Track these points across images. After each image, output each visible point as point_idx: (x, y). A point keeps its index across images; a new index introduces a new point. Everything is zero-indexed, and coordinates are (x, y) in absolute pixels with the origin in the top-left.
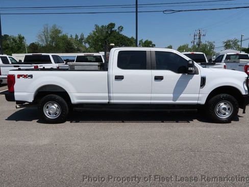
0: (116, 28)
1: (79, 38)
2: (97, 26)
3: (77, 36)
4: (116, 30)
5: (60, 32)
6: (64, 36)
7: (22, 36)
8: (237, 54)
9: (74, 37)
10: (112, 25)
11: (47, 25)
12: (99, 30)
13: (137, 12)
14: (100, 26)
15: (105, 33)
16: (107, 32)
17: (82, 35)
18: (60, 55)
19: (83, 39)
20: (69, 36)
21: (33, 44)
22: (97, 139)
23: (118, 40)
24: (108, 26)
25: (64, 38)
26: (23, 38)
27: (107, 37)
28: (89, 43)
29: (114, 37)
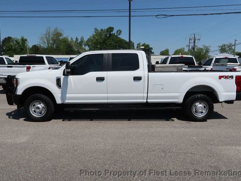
0: (114, 32)
1: (79, 40)
2: (96, 30)
3: (77, 39)
4: (115, 34)
5: (61, 35)
6: (64, 38)
7: (25, 38)
8: (226, 58)
9: (74, 40)
10: (111, 29)
11: (50, 28)
12: (99, 33)
13: (130, 16)
14: (99, 29)
15: (104, 36)
16: (106, 35)
17: (82, 38)
18: (55, 56)
19: (83, 42)
20: (69, 39)
21: (34, 46)
22: (74, 138)
23: (116, 43)
24: (107, 29)
25: (65, 41)
26: (26, 40)
27: (106, 40)
28: (89, 46)
29: (113, 40)
